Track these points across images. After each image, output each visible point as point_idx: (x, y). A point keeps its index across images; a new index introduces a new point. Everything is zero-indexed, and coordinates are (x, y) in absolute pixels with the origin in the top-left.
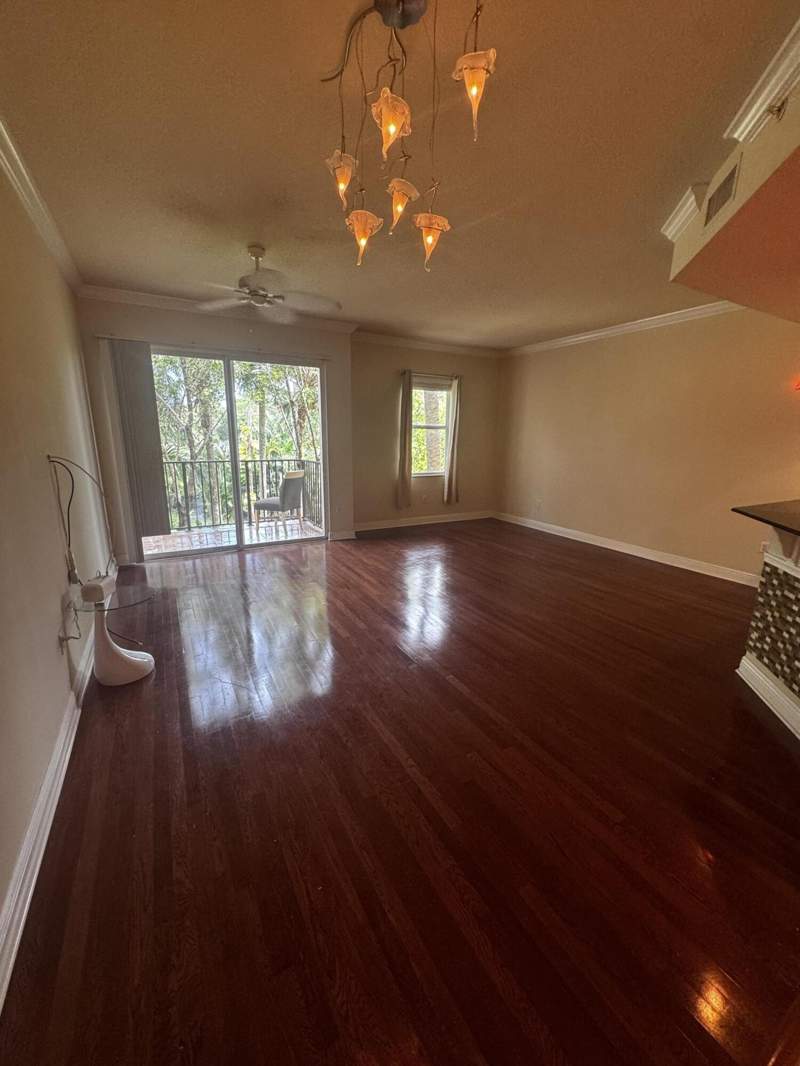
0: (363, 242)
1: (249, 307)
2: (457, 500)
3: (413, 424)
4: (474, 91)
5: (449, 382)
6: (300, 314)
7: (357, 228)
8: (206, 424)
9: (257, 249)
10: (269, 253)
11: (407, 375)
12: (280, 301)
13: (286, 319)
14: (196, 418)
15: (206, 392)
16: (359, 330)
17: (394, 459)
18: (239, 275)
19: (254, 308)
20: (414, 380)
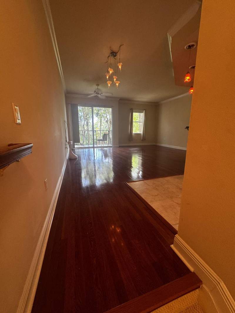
0: (109, 85)
1: (96, 96)
2: (145, 140)
3: (133, 121)
4: (120, 67)
5: (143, 111)
6: (107, 97)
7: (108, 83)
8: (87, 125)
9: (98, 85)
10: (100, 86)
11: (132, 110)
12: (102, 94)
13: (104, 98)
14: (85, 123)
15: (88, 116)
16: (120, 100)
17: (129, 130)
18: (94, 90)
19: (97, 96)
20: (134, 111)
